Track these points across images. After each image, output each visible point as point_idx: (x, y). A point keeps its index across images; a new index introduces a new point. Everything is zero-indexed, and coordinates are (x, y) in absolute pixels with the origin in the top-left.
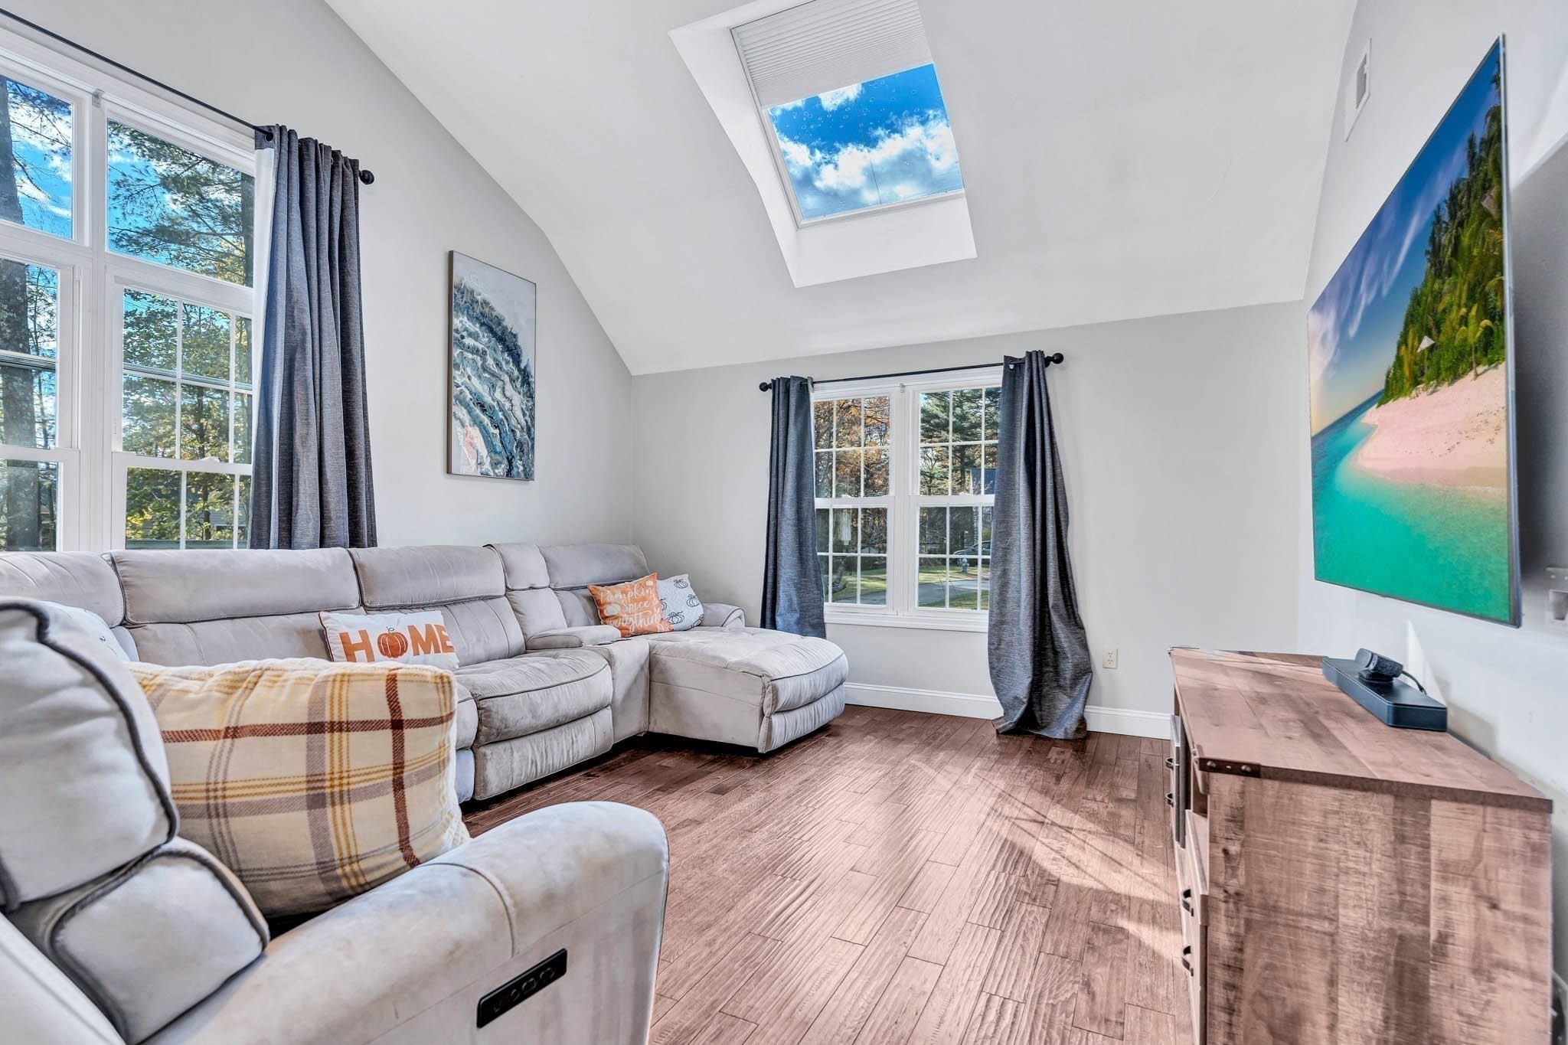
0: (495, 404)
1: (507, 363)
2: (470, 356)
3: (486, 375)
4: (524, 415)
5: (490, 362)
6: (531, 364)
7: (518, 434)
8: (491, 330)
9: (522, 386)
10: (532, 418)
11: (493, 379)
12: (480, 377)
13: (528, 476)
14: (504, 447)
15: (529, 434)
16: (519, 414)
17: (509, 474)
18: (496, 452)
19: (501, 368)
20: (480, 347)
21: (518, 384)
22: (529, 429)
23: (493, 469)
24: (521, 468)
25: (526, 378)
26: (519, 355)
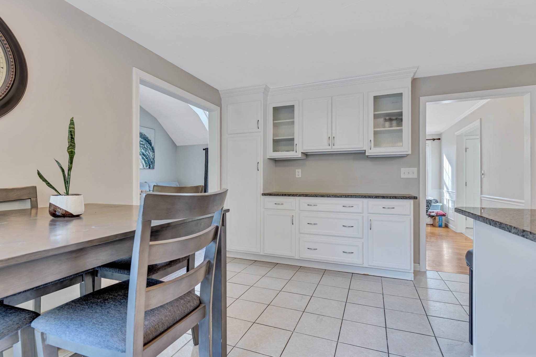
0: (146, 154)
1: (149, 146)
2: (141, 145)
3: (145, 149)
4: (153, 156)
5: (145, 146)
6: (154, 145)
7: (151, 160)
8: (146, 140)
9: (152, 150)
10: (154, 157)
11: (146, 150)
12: (143, 149)
13: (153, 168)
14: (148, 163)
15: (154, 160)
16: (151, 156)
17: (149, 168)
18: (147, 164)
19: (148, 147)
20: (143, 143)
21: (151, 150)
22: (153, 159)
23: (146, 167)
24: (152, 167)
25: (153, 149)
26: (151, 144)
